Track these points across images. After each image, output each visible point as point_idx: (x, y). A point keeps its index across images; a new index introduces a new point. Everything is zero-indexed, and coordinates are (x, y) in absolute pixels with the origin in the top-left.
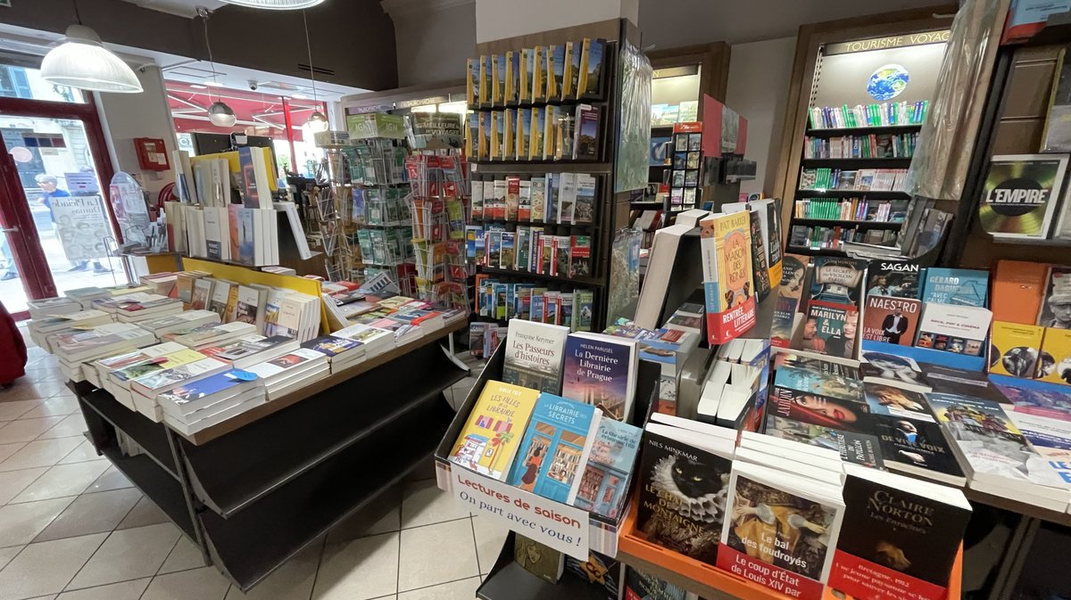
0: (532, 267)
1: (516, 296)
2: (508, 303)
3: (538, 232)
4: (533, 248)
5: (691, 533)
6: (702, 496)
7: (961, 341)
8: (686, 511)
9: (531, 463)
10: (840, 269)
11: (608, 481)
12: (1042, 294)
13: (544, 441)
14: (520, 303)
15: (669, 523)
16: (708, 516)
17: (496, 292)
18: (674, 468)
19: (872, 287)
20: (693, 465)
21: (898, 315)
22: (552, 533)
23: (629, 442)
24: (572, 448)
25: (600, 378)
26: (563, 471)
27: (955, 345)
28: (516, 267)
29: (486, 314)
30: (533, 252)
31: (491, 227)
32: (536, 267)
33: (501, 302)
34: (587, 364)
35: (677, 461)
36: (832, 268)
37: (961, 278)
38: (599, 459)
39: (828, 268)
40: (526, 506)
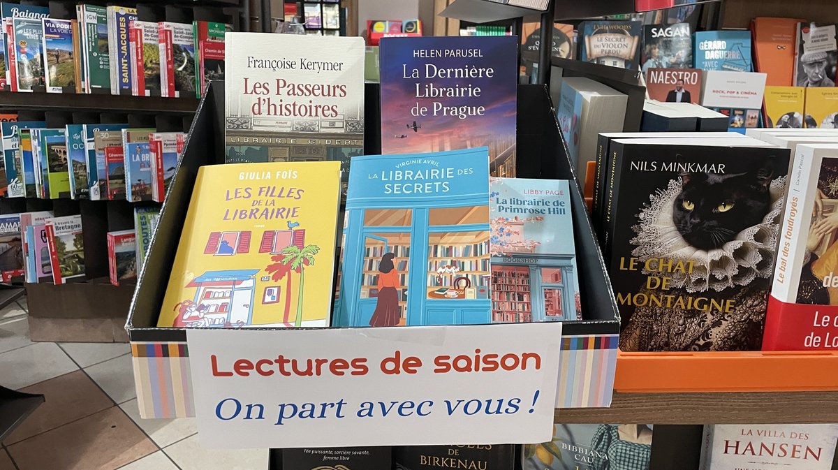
0: (121, 83)
1: (89, 146)
2: (75, 163)
3: (126, 16)
4: (120, 46)
5: (709, 321)
6: (733, 238)
7: (741, 112)
8: (700, 282)
9: (379, 287)
10: (612, 36)
11: (542, 280)
12: (794, 54)
13: (395, 240)
14: (101, 161)
15: (666, 317)
16: (743, 272)
17: (41, 144)
18: (678, 204)
19: (646, 61)
20: (717, 184)
21: (680, 90)
22: (473, 407)
23: (552, 207)
24: (464, 233)
25: (462, 112)
26: (459, 279)
27: (736, 118)
28: (85, 86)
29: (22, 193)
30: (121, 56)
31: (15, 10)
32: (130, 84)
33: (56, 164)
34: (431, 90)
35: (685, 187)
36: (604, 36)
37: (728, 41)
38: (510, 249)
39: (599, 36)
40: (412, 365)
